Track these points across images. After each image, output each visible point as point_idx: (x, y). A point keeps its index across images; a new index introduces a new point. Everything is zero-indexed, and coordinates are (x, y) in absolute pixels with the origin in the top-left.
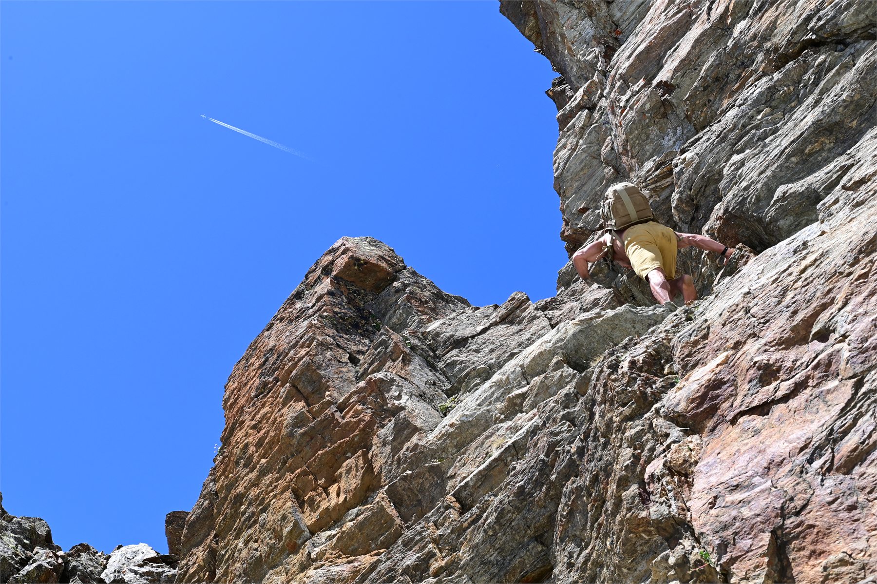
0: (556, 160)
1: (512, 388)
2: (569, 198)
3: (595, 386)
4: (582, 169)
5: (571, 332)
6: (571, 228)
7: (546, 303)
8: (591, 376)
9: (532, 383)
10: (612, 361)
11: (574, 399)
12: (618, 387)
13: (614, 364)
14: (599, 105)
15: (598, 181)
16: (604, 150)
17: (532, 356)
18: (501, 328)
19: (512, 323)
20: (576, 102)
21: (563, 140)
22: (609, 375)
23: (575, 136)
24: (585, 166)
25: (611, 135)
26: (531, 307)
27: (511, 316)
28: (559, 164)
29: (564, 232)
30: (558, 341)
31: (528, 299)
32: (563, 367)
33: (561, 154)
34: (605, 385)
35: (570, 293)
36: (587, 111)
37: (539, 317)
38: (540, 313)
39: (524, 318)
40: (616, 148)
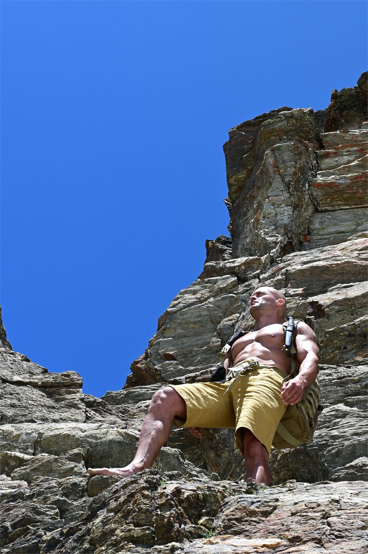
0: (178, 298)
1: (16, 447)
2: (165, 337)
3: (116, 491)
4: (195, 323)
5: (110, 437)
6: (146, 364)
7: (95, 401)
8: (113, 483)
9: (39, 456)
10: (153, 478)
11: (79, 493)
12: (145, 504)
13: (153, 483)
14: (249, 282)
15: (200, 342)
16: (225, 322)
17: (57, 432)
18: (37, 394)
19: (50, 395)
20: (232, 265)
21: (197, 287)
22: (144, 488)
23: (210, 292)
24: (199, 322)
25: (240, 314)
26: (78, 395)
27: (54, 389)
28: (179, 303)
29: (138, 362)
30: (91, 436)
31: (80, 386)
32: (79, 463)
33: (187, 296)
34: (132, 495)
35: (121, 409)
36: (236, 278)
37: (80, 408)
38: (82, 406)
39: (64, 399)
40: (236, 327)
